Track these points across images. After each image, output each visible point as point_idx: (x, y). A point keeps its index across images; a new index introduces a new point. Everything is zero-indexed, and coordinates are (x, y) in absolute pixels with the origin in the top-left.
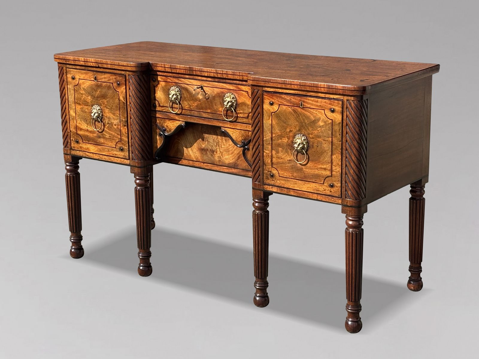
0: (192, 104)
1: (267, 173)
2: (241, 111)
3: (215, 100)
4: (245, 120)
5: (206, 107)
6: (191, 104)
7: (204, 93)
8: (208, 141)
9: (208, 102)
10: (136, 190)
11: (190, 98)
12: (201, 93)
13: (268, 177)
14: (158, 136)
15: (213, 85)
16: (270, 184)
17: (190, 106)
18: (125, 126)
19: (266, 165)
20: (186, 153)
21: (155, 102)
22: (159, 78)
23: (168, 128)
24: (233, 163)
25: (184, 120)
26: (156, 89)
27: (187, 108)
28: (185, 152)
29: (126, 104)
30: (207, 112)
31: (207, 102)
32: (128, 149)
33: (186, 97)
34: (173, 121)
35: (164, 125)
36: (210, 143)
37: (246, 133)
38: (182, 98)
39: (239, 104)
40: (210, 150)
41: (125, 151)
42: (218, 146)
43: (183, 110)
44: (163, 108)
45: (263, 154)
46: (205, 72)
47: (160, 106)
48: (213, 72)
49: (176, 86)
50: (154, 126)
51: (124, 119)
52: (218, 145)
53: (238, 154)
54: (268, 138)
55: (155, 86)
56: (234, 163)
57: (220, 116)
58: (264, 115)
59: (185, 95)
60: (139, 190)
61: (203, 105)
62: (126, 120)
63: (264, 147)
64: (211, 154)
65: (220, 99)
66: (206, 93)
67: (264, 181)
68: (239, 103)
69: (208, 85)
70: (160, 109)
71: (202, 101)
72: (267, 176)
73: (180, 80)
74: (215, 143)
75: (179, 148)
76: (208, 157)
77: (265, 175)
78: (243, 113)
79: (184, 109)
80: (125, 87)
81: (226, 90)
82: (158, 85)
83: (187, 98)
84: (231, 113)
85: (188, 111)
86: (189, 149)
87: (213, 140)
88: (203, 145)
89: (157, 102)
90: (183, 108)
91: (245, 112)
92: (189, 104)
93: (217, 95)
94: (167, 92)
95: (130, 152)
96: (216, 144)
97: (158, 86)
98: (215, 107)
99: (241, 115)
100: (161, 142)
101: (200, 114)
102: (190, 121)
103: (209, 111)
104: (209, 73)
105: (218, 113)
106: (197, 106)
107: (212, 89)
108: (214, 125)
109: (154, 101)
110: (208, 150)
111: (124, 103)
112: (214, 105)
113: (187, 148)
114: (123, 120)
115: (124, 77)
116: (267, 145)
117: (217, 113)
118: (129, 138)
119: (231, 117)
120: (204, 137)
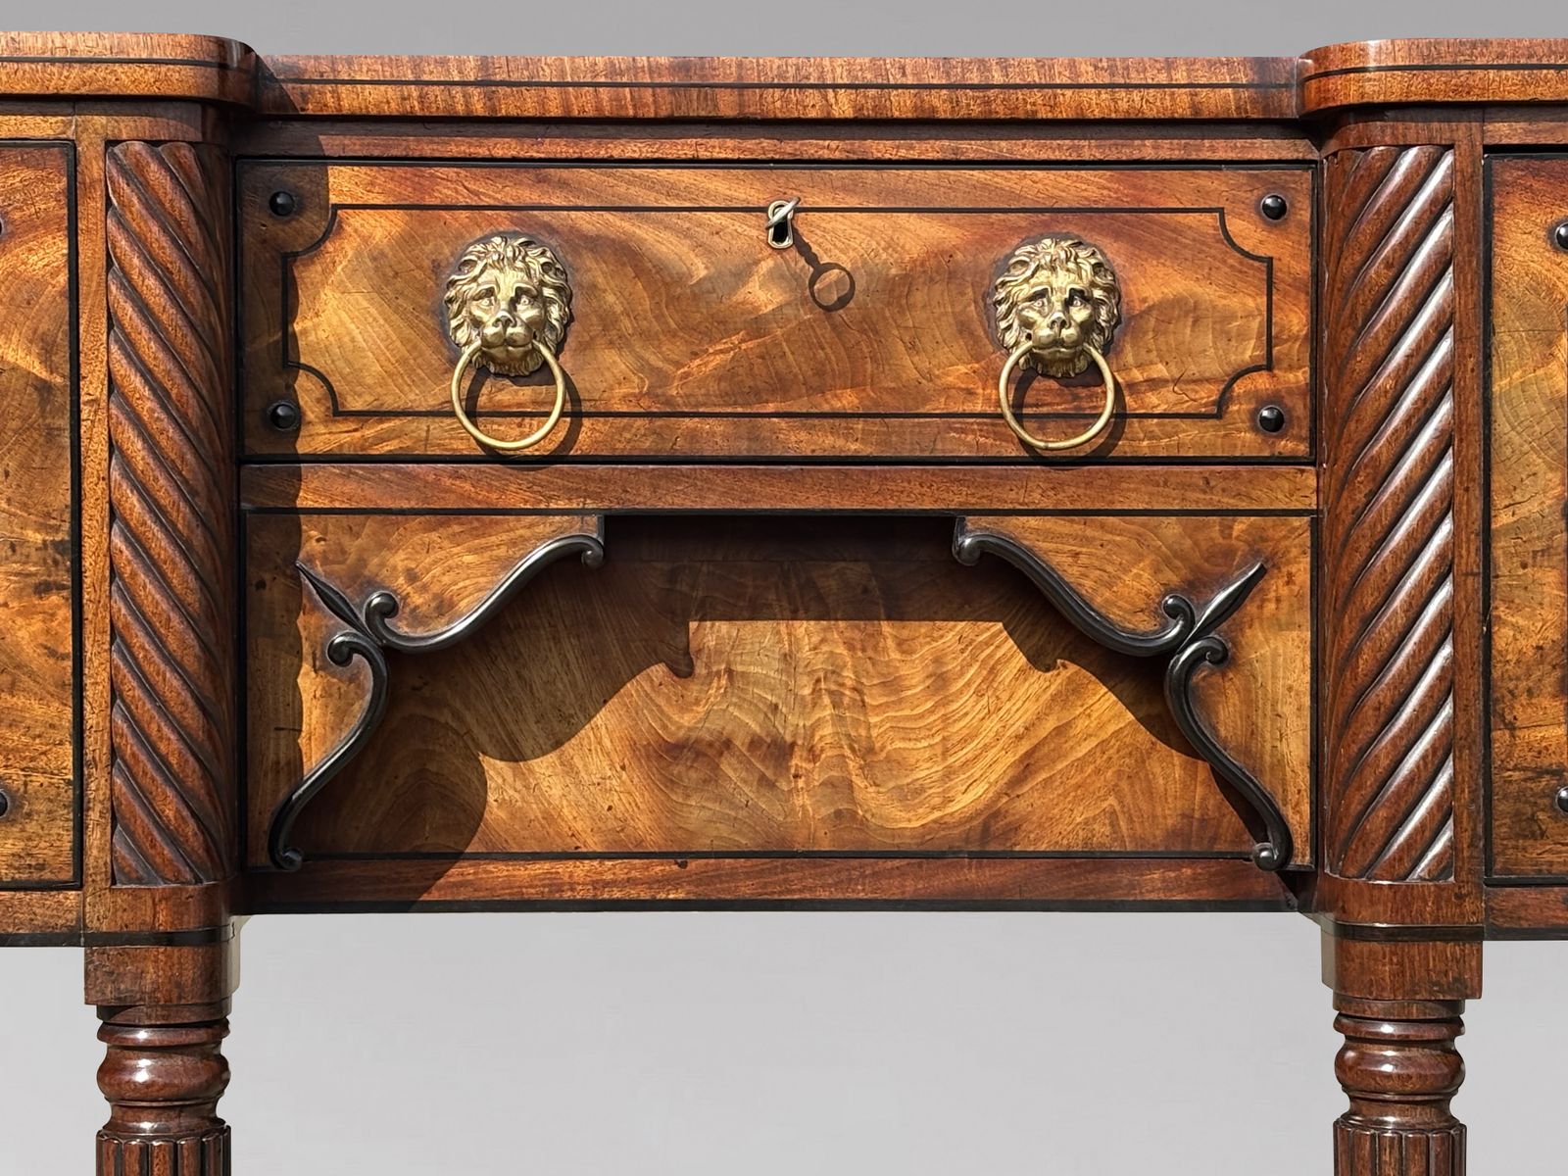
0: (678, 365)
1: (1522, 791)
2: (1160, 371)
3: (910, 307)
4: (1192, 438)
5: (820, 373)
6: (669, 368)
7: (802, 262)
8: (730, 672)
9: (834, 328)
10: (120, 1154)
11: (659, 318)
12: (766, 265)
13: (1533, 819)
14: (306, 667)
15: (891, 193)
16: (1555, 869)
17: (662, 378)
18: (44, 589)
19: (1512, 727)
20: (501, 803)
21: (290, 387)
22: (343, 184)
23: (425, 588)
24: (971, 818)
25: (590, 505)
26: (308, 275)
27: (624, 398)
28: (491, 797)
29: (63, 399)
30: (826, 408)
31: (828, 333)
32: (69, 795)
33: (619, 309)
34: (474, 522)
35: (382, 565)
36: (756, 684)
37: (1201, 537)
38: (575, 326)
39: (1142, 314)
40: (755, 743)
41: (29, 815)
42: (826, 700)
43: (586, 422)
44: (370, 431)
45: (1488, 638)
46: (835, 87)
47: (337, 412)
48: (910, 80)
49: (516, 235)
50: (275, 592)
51: (41, 527)
52: (831, 693)
53: (1019, 738)
54: (1531, 508)
55: (296, 254)
56: (978, 813)
57: (951, 429)
58: (1502, 335)
59: (611, 298)
60: (146, 1151)
61: (794, 362)
62: (63, 535)
63: (1501, 584)
64: (763, 778)
65: (962, 294)
66: (825, 260)
67: (1500, 859)
68: (1138, 308)
69: (840, 196)
70: (346, 438)
71: (779, 332)
72: (1529, 810)
73: (563, 184)
74: (805, 680)
75: (433, 767)
76: (733, 805)
77: (1501, 807)
78: (1176, 382)
79: (589, 415)
80: (63, 247)
81: (1012, 216)
82: (326, 236)
83: (626, 324)
84: (1060, 394)
85: (639, 422)
86: (543, 766)
87: (786, 657)
88: (683, 710)
89: (307, 391)
90: (586, 407)
91: (1193, 370)
92: (645, 368)
93: (933, 262)
94: (423, 290)
95: (93, 816)
96: (807, 691)
97: (329, 246)
98: (907, 362)
99: (1157, 402)
100: (341, 714)
101: (753, 438)
102: (660, 505)
103: (847, 400)
104: (872, 92)
105: (939, 406)
106: (727, 375)
107: (878, 221)
108: (891, 505)
109: (280, 382)
110: (728, 744)
111: (44, 388)
112: (901, 347)
113: (514, 754)
114: (24, 542)
115: (62, 162)
116: (1524, 566)
117: (922, 411)
118: (89, 693)
119: (1063, 424)
120: (693, 646)
